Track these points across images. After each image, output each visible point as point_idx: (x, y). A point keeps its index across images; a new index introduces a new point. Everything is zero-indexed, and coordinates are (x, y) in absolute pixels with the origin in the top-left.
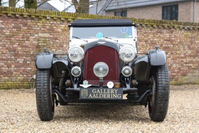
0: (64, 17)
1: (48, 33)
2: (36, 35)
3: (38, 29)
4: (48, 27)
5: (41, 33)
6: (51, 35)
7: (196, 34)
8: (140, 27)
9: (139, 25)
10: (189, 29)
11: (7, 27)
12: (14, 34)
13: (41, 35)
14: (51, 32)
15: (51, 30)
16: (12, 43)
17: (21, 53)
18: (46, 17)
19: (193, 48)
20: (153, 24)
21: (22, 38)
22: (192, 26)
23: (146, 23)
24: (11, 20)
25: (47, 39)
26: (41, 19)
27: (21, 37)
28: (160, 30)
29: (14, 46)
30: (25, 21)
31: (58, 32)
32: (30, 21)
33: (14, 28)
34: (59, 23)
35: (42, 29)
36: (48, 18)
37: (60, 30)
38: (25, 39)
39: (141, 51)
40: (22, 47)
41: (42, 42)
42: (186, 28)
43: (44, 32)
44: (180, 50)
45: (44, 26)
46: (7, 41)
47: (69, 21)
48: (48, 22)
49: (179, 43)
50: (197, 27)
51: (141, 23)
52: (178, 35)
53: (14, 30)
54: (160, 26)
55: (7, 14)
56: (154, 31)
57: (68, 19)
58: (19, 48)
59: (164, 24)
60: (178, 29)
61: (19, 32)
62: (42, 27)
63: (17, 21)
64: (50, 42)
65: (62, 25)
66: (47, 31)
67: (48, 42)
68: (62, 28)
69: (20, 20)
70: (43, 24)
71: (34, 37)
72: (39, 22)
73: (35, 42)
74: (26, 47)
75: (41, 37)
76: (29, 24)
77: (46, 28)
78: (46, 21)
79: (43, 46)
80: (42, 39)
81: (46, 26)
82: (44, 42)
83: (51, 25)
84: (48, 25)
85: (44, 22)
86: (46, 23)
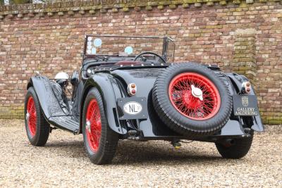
1: (253, 27)
2: (232, 33)
3: (236, 21)
4: (252, 17)
5: (241, 28)
6: (258, 30)
11: (184, 24)
12: (196, 35)
13: (240, 31)
14: (259, 24)
15: (259, 22)
16: (194, 50)
18: (246, 0)
21: (209, 40)
24: (190, 13)
25: (249, 39)
26: (239, 4)
27: (207, 38)
29: (197, 54)
30: (211, 11)
31: (273, 24)
32: (221, 10)
33: (195, 25)
35: (242, 21)
37: (274, 20)
38: (214, 41)
40: (210, 54)
41: (238, 43)
43: (245, 26)
45: (245, 17)
46: (185, 47)
48: (252, 9)
53: (195, 28)
55: (181, 4)
58: (206, 58)
61: (204, 31)
62: (242, 19)
63: (200, 13)
64: (257, 43)
65: (278, 11)
66: (250, 25)
67: (250, 43)
68: (279, 15)
69: (205, 12)
70: (243, 13)
71: (229, 37)
72: (236, 11)
73: (230, 45)
74: (216, 54)
75: (238, 36)
76: (219, 15)
77: (249, 19)
78: (248, 6)
79: (240, 52)
80: (240, 38)
81: (249, 15)
82: (243, 43)
83: (258, 12)
84: (253, 14)
85: (244, 8)
86: (249, 10)
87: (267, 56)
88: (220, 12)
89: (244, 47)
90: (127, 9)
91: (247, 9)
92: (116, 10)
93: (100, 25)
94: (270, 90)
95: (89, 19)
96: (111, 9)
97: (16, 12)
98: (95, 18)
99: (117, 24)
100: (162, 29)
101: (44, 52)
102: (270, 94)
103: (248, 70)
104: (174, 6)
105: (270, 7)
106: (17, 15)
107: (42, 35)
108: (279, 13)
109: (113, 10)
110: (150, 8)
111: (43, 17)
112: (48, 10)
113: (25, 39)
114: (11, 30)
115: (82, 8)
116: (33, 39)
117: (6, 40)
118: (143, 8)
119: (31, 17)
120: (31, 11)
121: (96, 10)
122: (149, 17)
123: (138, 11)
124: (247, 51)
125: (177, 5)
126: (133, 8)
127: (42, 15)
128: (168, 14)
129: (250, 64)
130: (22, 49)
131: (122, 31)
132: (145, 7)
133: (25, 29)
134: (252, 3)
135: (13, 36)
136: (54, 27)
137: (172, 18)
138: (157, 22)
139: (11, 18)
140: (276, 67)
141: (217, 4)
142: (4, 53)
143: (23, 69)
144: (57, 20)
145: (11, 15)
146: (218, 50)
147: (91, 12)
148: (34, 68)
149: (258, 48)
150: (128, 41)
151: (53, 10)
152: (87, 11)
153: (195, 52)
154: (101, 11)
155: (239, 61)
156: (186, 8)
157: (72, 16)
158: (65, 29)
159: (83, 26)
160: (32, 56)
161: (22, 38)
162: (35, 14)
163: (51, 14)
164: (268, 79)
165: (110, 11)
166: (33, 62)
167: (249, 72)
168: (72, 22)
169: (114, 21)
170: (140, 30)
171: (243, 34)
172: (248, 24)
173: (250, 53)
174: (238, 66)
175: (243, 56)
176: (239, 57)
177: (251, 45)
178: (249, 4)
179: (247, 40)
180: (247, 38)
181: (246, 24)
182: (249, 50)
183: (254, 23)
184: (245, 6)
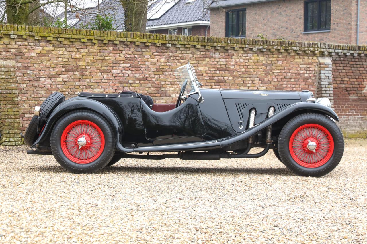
0: (39, 34)
1: (14, 59)
4: (13, 50)
5: (2, 59)
6: (18, 62)
7: (274, 59)
8: (173, 49)
9: (170, 45)
10: (261, 51)
14: (18, 57)
15: (19, 55)
18: (9, 35)
19: (270, 82)
20: (195, 43)
22: (266, 47)
23: (182, 43)
25: (12, 70)
28: (208, 53)
31: (31, 58)
34: (32, 44)
36: (12, 36)
37: (33, 55)
39: (176, 86)
41: (2, 73)
42: (254, 50)
43: (6, 58)
44: (245, 86)
45: (6, 49)
47: (48, 41)
48: (14, 43)
49: (244, 74)
50: (275, 47)
51: (175, 42)
52: (242, 61)
54: (207, 47)
56: (198, 55)
57: (46, 37)
59: (215, 44)
60: (242, 52)
62: (4, 51)
64: (17, 74)
65: (37, 48)
66: (11, 57)
67: (13, 73)
68: (38, 52)
70: (5, 46)
77: (10, 51)
78: (10, 41)
79: (5, 80)
80: (3, 68)
81: (11, 48)
82: (7, 73)
83: (19, 47)
84: (14, 48)
85: (6, 42)
86: (10, 44)
87: (25, 85)
89: (7, 77)
91: (8, 43)
94: (26, 115)
102: (25, 119)
103: (15, 97)
105: (29, 43)
108: (38, 49)
124: (12, 80)
140: (33, 95)
149: (18, 78)
155: (6, 89)
164: (26, 106)
171: (5, 65)
172: (9, 56)
173: (15, 82)
174: (5, 94)
175: (8, 85)
176: (5, 85)
177: (15, 75)
178: (11, 39)
179: (10, 70)
180: (10, 69)
181: (7, 56)
182: (13, 80)
183: (15, 56)
184: (7, 40)
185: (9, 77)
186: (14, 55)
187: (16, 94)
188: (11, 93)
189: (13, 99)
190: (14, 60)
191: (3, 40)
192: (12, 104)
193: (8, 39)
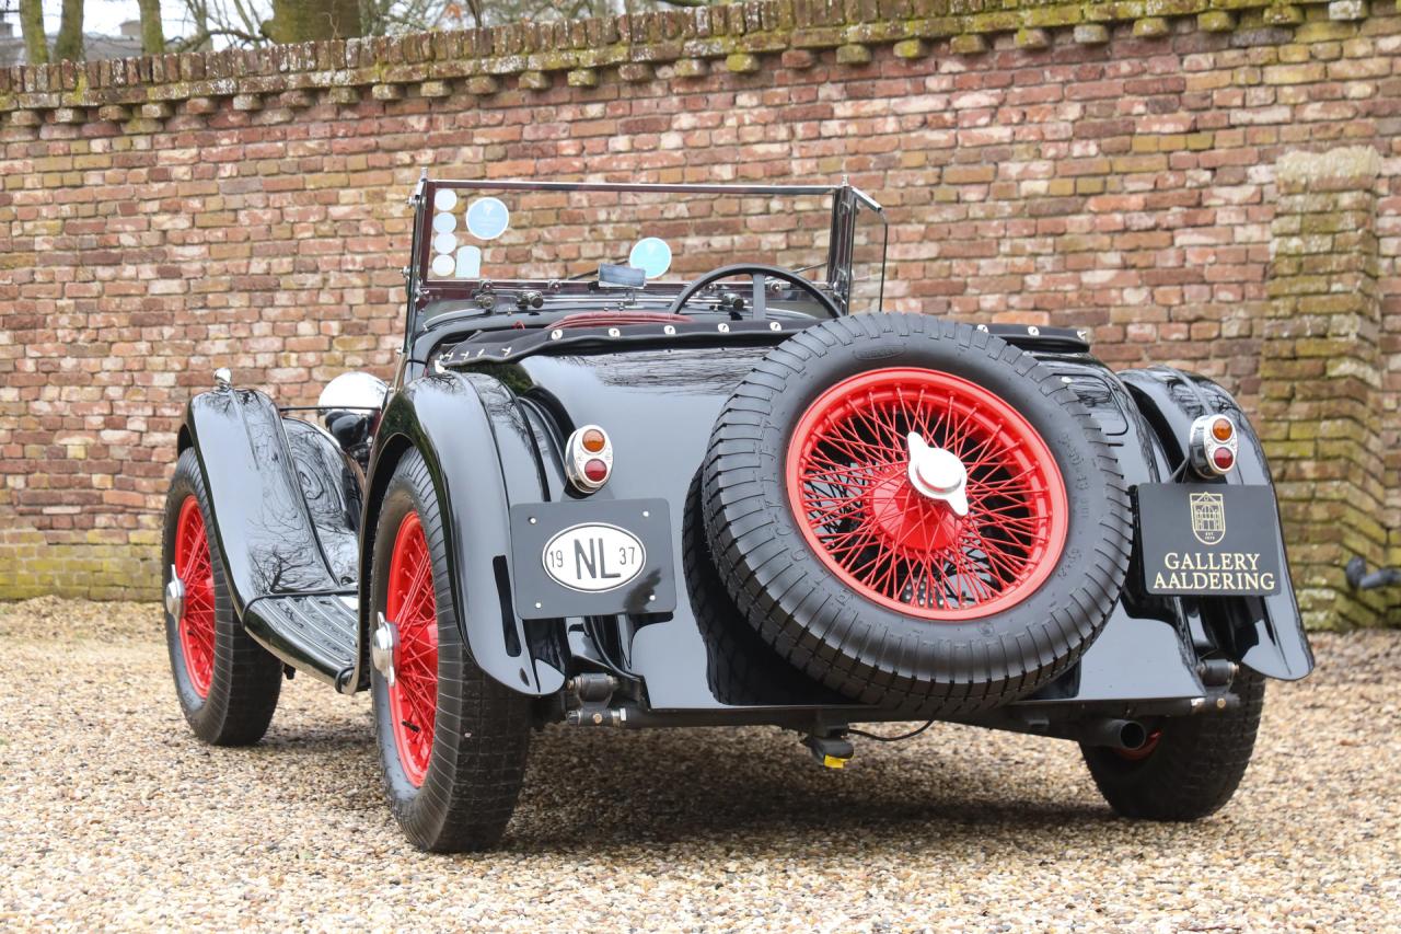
1: (1367, 140)
2: (1260, 173)
3: (1280, 114)
4: (1358, 90)
5: (1305, 145)
6: (1389, 153)
11: (1028, 133)
12: (1085, 185)
13: (1298, 164)
14: (1392, 125)
15: (1393, 113)
16: (1074, 258)
17: (1148, 330)
21: (1148, 208)
24: (1053, 77)
25: (1346, 199)
26: (1292, 27)
27: (1137, 200)
29: (1087, 278)
30: (1159, 65)
32: (1206, 60)
33: (1078, 136)
35: (1312, 111)
36: (1336, 11)
38: (1174, 215)
40: (1154, 279)
41: (1292, 224)
43: (1325, 137)
45: (1323, 89)
46: (1030, 245)
48: (1363, 49)
53: (1078, 149)
55: (1009, 33)
58: (1133, 296)
61: (1121, 163)
62: (1312, 99)
63: (1102, 74)
64: (1386, 222)
66: (1351, 130)
67: (1350, 221)
69: (1125, 67)
70: (1315, 71)
71: (1247, 191)
72: (1279, 62)
73: (1253, 232)
74: (1183, 277)
75: (1290, 189)
76: (1197, 83)
77: (1344, 98)
78: (1339, 35)
79: (1300, 265)
80: (1299, 198)
81: (1345, 80)
82: (1315, 221)
83: (1392, 66)
84: (1363, 73)
85: (1320, 47)
86: (1346, 53)
88: (1199, 69)
89: (1320, 243)
90: (747, 63)
91: (1333, 49)
92: (695, 67)
93: (621, 142)
95: (568, 113)
96: (670, 62)
97: (224, 86)
98: (594, 110)
99: (700, 138)
100: (917, 158)
101: (357, 281)
103: (1340, 356)
104: (976, 44)
106: (228, 98)
107: (347, 195)
109: (682, 69)
110: (858, 54)
111: (350, 106)
112: (374, 74)
113: (268, 216)
114: (203, 172)
115: (534, 62)
116: (303, 218)
117: (182, 222)
118: (823, 53)
119: (297, 109)
120: (293, 81)
121: (603, 71)
122: (851, 98)
123: (802, 71)
124: (1336, 262)
125: (990, 38)
126: (777, 54)
127: (344, 96)
128: (945, 84)
129: (1349, 327)
130: (258, 266)
131: (726, 172)
132: (833, 49)
133: (272, 166)
134: (1359, 22)
135: (214, 203)
136: (404, 157)
137: (965, 101)
138: (891, 125)
139: (205, 117)
141: (1184, 28)
142: (174, 286)
143: (264, 360)
144: (418, 123)
145: (204, 103)
146: (1192, 259)
147: (575, 78)
148: (311, 358)
149: (1389, 245)
150: (752, 221)
151: (399, 73)
152: (555, 76)
153: (1078, 271)
154: (623, 74)
155: (1295, 312)
156: (1032, 51)
157: (485, 99)
158: (458, 164)
159: (539, 150)
160: (303, 296)
161: (256, 213)
162: (314, 92)
163: (387, 92)
165: (665, 72)
166: (306, 328)
167: (1346, 367)
168: (489, 131)
169: (686, 120)
170: (810, 164)
171: (1314, 179)
172: (1342, 125)
173: (1349, 270)
174: (1289, 338)
175: (1313, 288)
176: (1296, 289)
177: (1357, 229)
178: (1343, 28)
179: (1336, 203)
180: (1334, 196)
181: (1327, 128)
182: (1344, 258)
183: (1371, 120)
184: (1327, 36)
185: (1324, 243)
186: (1368, 115)
187: (1347, 335)
188: (1324, 336)
189: (1324, 369)
190: (1367, 145)
191: (1302, 37)
192: (1318, 398)
193: (1330, 29)
